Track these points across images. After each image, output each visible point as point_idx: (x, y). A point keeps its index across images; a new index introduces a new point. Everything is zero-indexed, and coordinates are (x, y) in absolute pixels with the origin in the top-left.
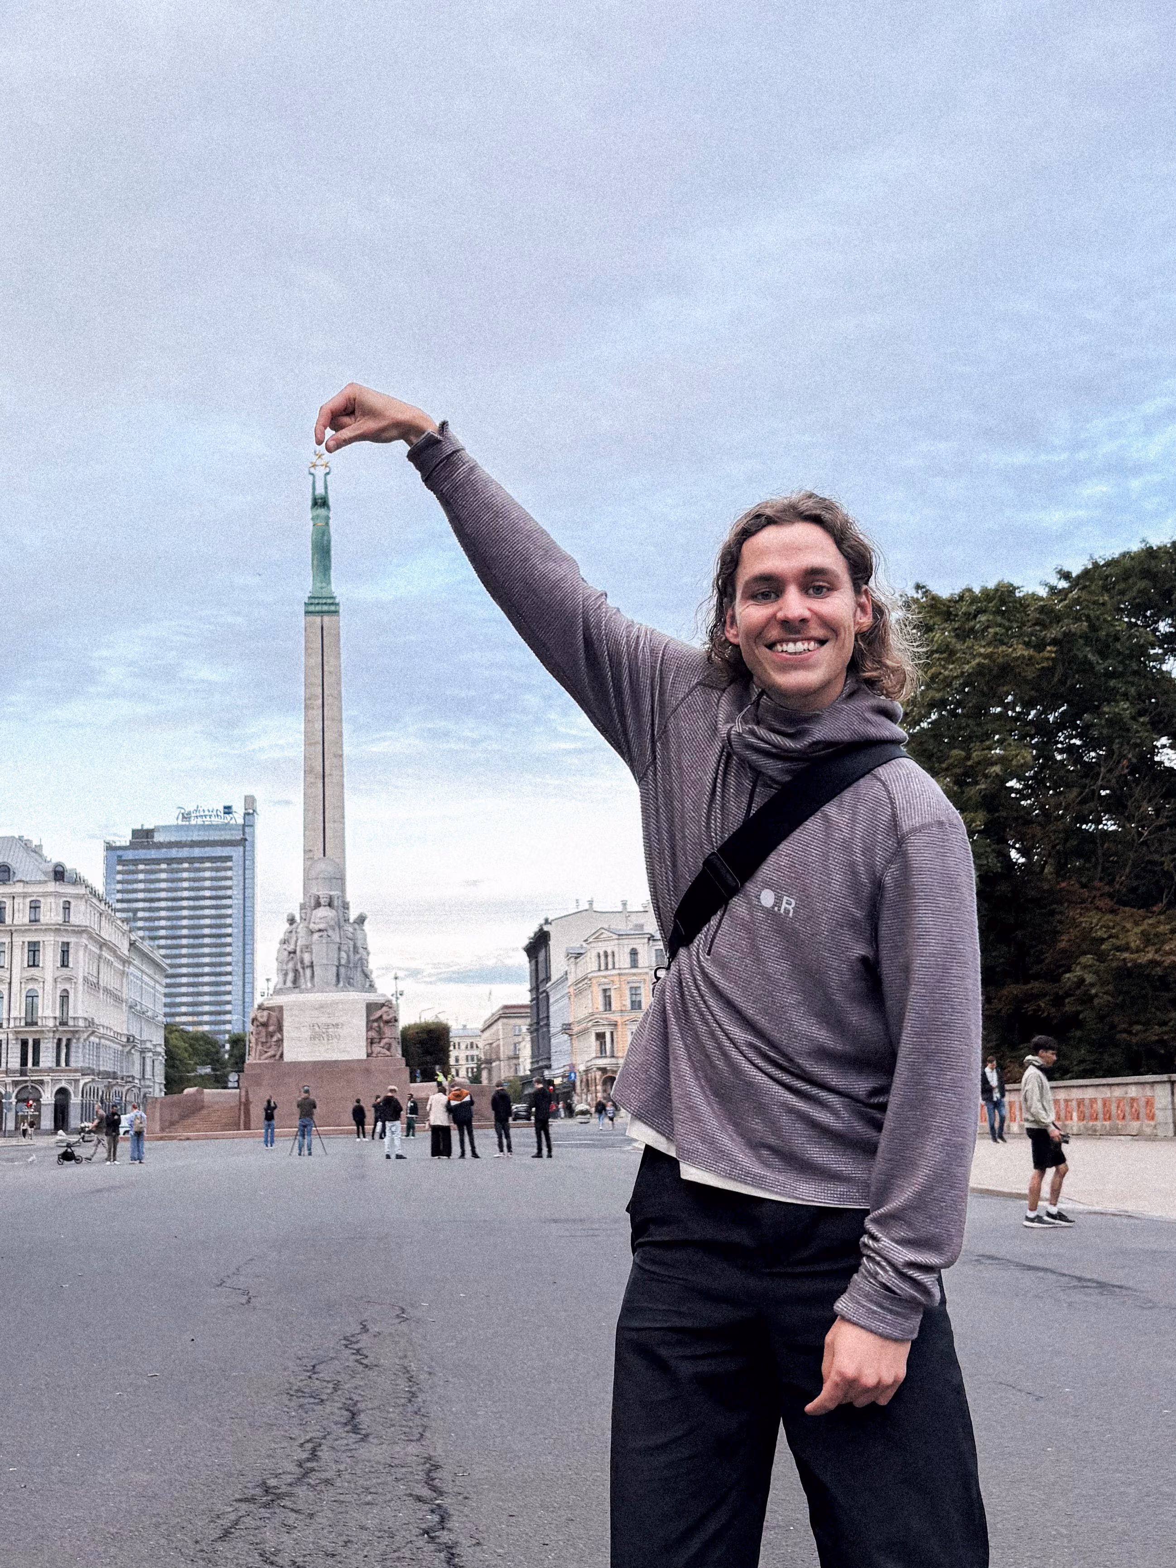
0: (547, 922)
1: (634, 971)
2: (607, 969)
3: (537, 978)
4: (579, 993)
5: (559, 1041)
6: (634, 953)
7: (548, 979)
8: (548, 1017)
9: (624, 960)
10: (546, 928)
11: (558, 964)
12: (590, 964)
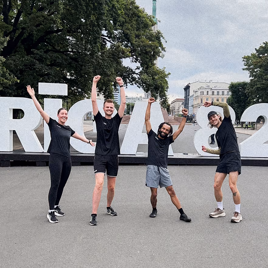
0: (189, 84)
1: (207, 95)
2: (202, 95)
3: (186, 95)
4: (196, 99)
5: (190, 108)
6: (208, 92)
7: (189, 95)
8: (188, 103)
9: (205, 93)
10: (189, 85)
11: (191, 93)
12: (199, 94)
